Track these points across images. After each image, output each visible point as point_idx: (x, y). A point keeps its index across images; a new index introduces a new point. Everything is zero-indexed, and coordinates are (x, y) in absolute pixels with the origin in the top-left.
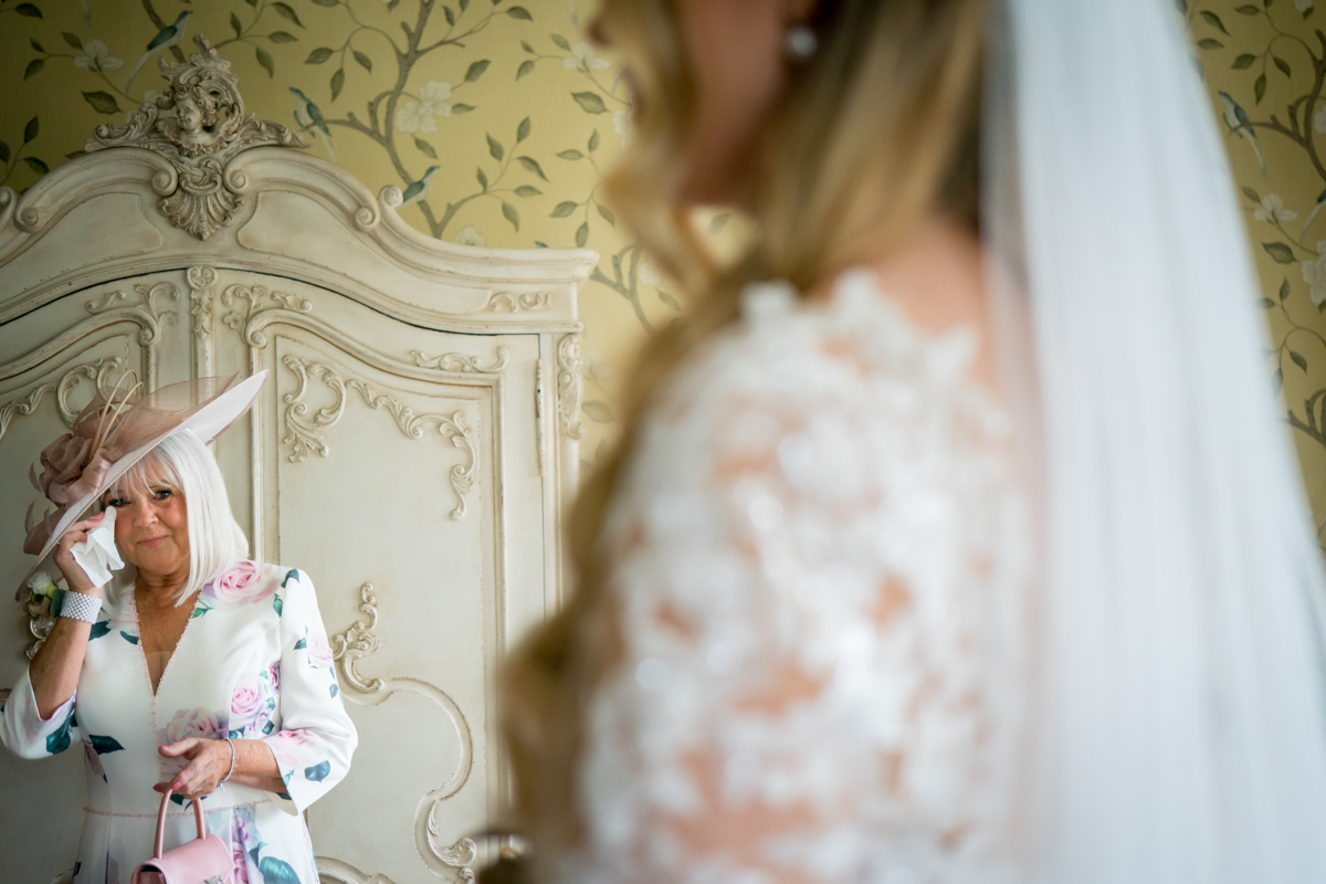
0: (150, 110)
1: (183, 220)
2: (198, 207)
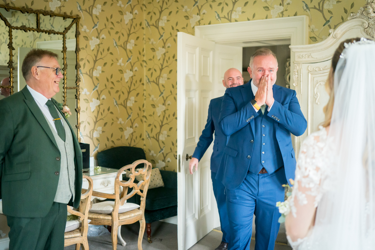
0: (362, 9)
1: (370, 34)
2: (373, 30)
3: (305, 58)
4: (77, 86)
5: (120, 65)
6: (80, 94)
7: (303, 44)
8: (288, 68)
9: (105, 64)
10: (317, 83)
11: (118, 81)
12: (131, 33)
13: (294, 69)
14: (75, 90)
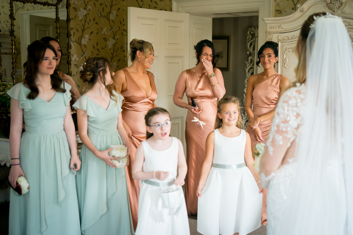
1: (331, 8)
2: (334, 6)
3: (276, 28)
4: (68, 53)
5: (104, 34)
6: (71, 60)
7: (270, 17)
8: (249, 36)
9: (92, 33)
10: (286, 50)
11: (103, 48)
12: (113, 5)
13: (266, 38)
14: (67, 57)
